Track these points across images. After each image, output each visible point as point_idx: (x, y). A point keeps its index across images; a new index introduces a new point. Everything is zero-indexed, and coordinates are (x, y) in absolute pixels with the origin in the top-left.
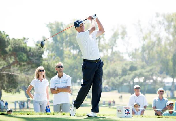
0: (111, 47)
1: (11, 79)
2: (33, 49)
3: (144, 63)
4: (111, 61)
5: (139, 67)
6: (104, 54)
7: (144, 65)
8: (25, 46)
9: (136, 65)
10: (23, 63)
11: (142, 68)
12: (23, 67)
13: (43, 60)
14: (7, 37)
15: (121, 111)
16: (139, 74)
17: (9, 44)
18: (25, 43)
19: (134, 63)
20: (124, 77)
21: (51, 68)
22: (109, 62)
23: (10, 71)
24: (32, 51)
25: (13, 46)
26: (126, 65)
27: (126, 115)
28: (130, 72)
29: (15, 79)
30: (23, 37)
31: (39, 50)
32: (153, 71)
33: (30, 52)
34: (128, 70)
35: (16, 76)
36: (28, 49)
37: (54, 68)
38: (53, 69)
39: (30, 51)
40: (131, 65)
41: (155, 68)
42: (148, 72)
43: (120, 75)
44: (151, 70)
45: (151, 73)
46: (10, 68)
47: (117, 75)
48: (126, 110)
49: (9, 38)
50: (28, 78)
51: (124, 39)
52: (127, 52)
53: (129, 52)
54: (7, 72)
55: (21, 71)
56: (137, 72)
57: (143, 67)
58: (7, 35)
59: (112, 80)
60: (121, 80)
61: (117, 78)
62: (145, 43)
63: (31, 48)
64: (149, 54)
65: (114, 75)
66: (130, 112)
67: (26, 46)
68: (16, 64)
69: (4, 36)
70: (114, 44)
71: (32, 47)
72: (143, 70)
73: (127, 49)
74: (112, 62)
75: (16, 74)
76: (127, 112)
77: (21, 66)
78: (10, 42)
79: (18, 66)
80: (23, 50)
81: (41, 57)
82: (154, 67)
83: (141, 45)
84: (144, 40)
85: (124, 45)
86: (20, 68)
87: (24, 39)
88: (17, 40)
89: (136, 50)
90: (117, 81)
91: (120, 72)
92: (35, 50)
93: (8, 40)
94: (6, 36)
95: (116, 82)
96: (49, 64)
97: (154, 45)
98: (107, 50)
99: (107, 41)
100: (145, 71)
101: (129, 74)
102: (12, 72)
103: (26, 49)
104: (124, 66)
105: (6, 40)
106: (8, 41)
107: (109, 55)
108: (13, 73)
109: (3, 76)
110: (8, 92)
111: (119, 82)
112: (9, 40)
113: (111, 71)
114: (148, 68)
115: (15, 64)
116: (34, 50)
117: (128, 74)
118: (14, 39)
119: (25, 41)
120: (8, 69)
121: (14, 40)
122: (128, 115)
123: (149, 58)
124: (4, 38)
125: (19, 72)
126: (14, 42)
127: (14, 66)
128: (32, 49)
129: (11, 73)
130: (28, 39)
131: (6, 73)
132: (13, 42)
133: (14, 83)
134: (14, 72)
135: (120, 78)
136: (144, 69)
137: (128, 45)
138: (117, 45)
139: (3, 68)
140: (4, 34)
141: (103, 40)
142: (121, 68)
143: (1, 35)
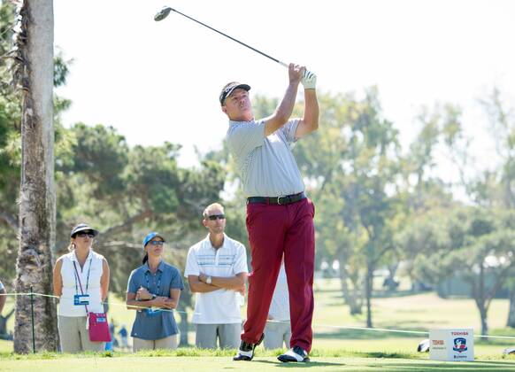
0: (418, 166)
2: (194, 175)
4: (416, 207)
5: (497, 222)
6: (397, 187)
7: (511, 216)
8: (171, 168)
9: (488, 219)
10: (166, 217)
11: (506, 227)
12: (167, 228)
14: (122, 143)
15: (442, 342)
16: (497, 243)
17: (127, 162)
18: (172, 159)
19: (484, 211)
20: (454, 254)
22: (411, 209)
23: (130, 240)
24: (191, 180)
25: (138, 167)
26: (461, 217)
27: (457, 353)
28: (472, 238)
30: (166, 142)
31: (211, 179)
33: (186, 185)
34: (465, 234)
36: (181, 177)
39: (185, 181)
43: (443, 247)
46: (129, 230)
47: (435, 248)
48: (455, 340)
49: (125, 146)
50: (181, 258)
51: (453, 145)
52: (462, 179)
53: (467, 181)
54: (121, 243)
56: (493, 238)
57: (509, 224)
58: (122, 138)
59: (420, 260)
60: (446, 262)
61: (436, 256)
62: (513, 153)
63: (187, 174)
65: (428, 246)
66: (467, 345)
67: (174, 168)
68: (147, 220)
69: (113, 141)
70: (427, 158)
71: (191, 170)
72: (510, 233)
73: (462, 173)
74: (420, 210)
76: (459, 344)
77: (161, 223)
78: (129, 156)
79: (154, 225)
80: (168, 178)
81: (216, 197)
83: (503, 162)
84: (512, 147)
87: (170, 147)
88: (150, 151)
89: (487, 174)
90: (435, 263)
91: (443, 237)
92: (200, 177)
93: (124, 150)
94: (117, 139)
95: (431, 267)
98: (406, 178)
99: (405, 151)
101: (469, 244)
102: (136, 241)
103: (175, 176)
104: (455, 220)
105: (119, 151)
106: (123, 155)
107: (411, 190)
108: (138, 246)
109: (111, 253)
111: (441, 267)
112: (128, 150)
113: (418, 236)
115: (144, 218)
116: (196, 178)
117: (465, 243)
118: (139, 147)
119: (171, 154)
120: (124, 234)
121: (139, 151)
122: (464, 353)
124: (111, 145)
126: (140, 156)
127: (143, 225)
128: (191, 176)
129: (133, 243)
130: (180, 147)
131: (119, 246)
132: (137, 156)
135: (443, 256)
136: (512, 229)
137: (465, 162)
138: (434, 161)
139: (110, 230)
140: (113, 135)
141: (395, 150)
142: (444, 227)
143: (104, 138)
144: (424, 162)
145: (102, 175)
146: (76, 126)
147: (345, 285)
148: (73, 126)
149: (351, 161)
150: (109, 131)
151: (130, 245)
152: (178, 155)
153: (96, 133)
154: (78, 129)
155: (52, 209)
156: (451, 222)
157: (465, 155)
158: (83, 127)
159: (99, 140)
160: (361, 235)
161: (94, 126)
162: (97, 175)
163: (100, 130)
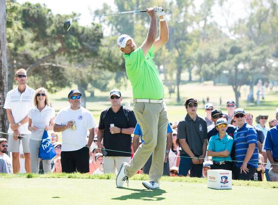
0: (204, 17)
1: (56, 73)
2: (87, 30)
3: (253, 42)
4: (203, 39)
5: (244, 48)
6: (193, 27)
7: (251, 45)
8: (75, 26)
9: (240, 45)
10: (72, 51)
11: (248, 50)
12: (73, 57)
13: (102, 46)
14: (50, 13)
16: (244, 58)
17: (52, 23)
18: (76, 21)
19: (238, 41)
20: (222, 64)
21: (114, 58)
22: (201, 40)
23: (54, 62)
24: (86, 32)
25: (58, 26)
26: (225, 45)
28: (231, 56)
29: (62, 73)
30: (73, 12)
31: (96, 32)
32: (266, 53)
33: (83, 35)
34: (228, 53)
35: (63, 69)
36: (80, 30)
37: (118, 57)
38: (116, 59)
39: (83, 33)
40: (232, 45)
41: (268, 49)
42: (258, 55)
43: (216, 60)
44: (262, 52)
45: (262, 57)
46: (54, 58)
47: (212, 60)
48: (222, 177)
49: (51, 14)
50: (81, 72)
51: (223, 6)
52: (227, 24)
53: (229, 26)
54: (49, 64)
55: (71, 61)
56: (242, 55)
57: (250, 48)
58: (49, 10)
59: (205, 67)
60: (218, 68)
61: (213, 65)
62: (253, 11)
63: (84, 29)
64: (260, 27)
65: (208, 60)
66: (228, 180)
67: (77, 26)
68: (63, 53)
69: (45, 11)
70: (209, 13)
71: (86, 27)
72: (251, 53)
73: (227, 21)
74: (206, 40)
75: (64, 67)
77: (70, 54)
78: (53, 19)
79: (66, 55)
80: (74, 31)
81: (99, 41)
82: (266, 47)
83: (248, 15)
84: (253, 8)
85: (223, 14)
86: (69, 58)
87: (75, 15)
88: (64, 17)
89: (240, 21)
90: (212, 69)
91: (216, 55)
92: (90, 31)
93: (51, 16)
94: (47, 11)
95: (210, 71)
96: (110, 52)
97: (267, 15)
98: (198, 23)
99: (198, 9)
100: (254, 53)
101: (230, 59)
102: (58, 63)
103: (77, 30)
104: (223, 47)
105: (48, 17)
106: (50, 19)
107: (201, 29)
108: (59, 65)
109: (45, 69)
110: (52, 92)
111: (215, 71)
112: (53, 17)
113: (203, 54)
114: (258, 50)
115: (61, 51)
116: (88, 31)
117: (227, 58)
118: (59, 15)
119: (75, 18)
120: (51, 60)
121: (59, 17)
123: (259, 34)
124: (44, 14)
125: (67, 63)
126: (59, 20)
127: (60, 55)
128: (85, 30)
129: (56, 64)
130: (80, 15)
132: (57, 20)
133: (60, 79)
134: (60, 63)
135: (216, 65)
136: (252, 51)
137: (228, 15)
138: (212, 14)
139: (44, 58)
140: (45, 8)
141: (193, 9)
142: (217, 49)
143: (40, 10)
144: (208, 15)
145: (39, 29)
146: (26, 4)
147: (166, 77)
148: (24, 3)
149: (170, 15)
150: (42, 6)
151: (54, 65)
152: (79, 19)
153: (36, 7)
154: (27, 5)
155: (5, 75)
156: (220, 47)
157: (228, 12)
158: (29, 4)
159: (38, 11)
160: (174, 53)
161: (35, 4)
162: (37, 29)
163: (38, 6)
